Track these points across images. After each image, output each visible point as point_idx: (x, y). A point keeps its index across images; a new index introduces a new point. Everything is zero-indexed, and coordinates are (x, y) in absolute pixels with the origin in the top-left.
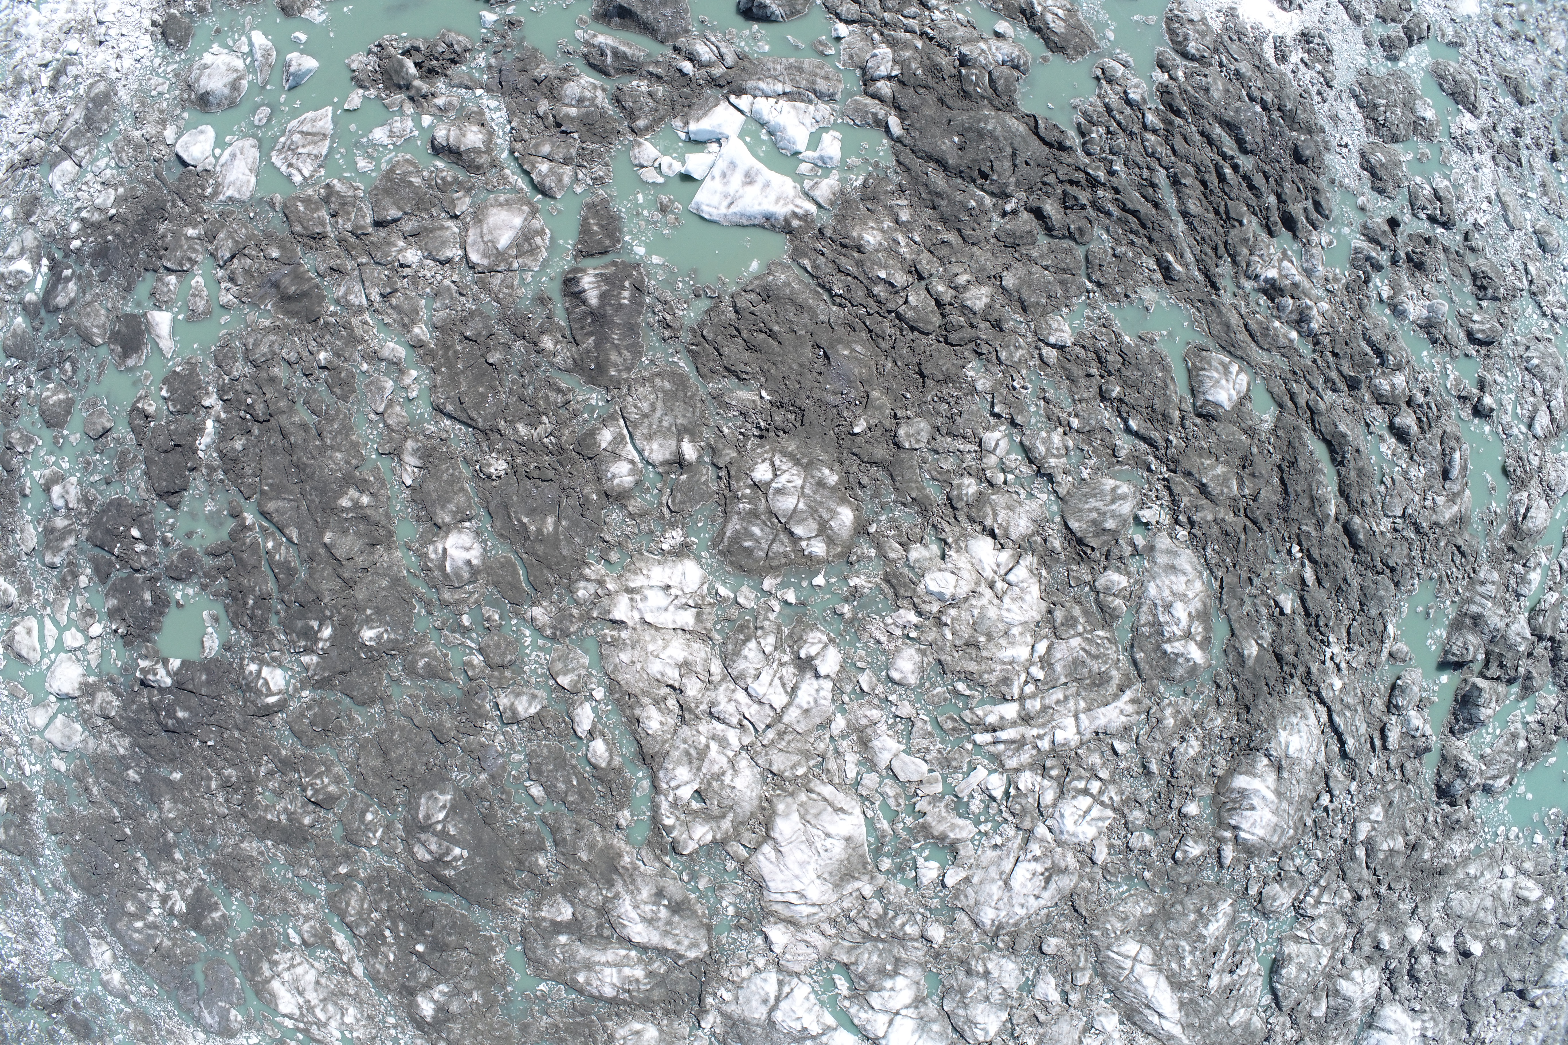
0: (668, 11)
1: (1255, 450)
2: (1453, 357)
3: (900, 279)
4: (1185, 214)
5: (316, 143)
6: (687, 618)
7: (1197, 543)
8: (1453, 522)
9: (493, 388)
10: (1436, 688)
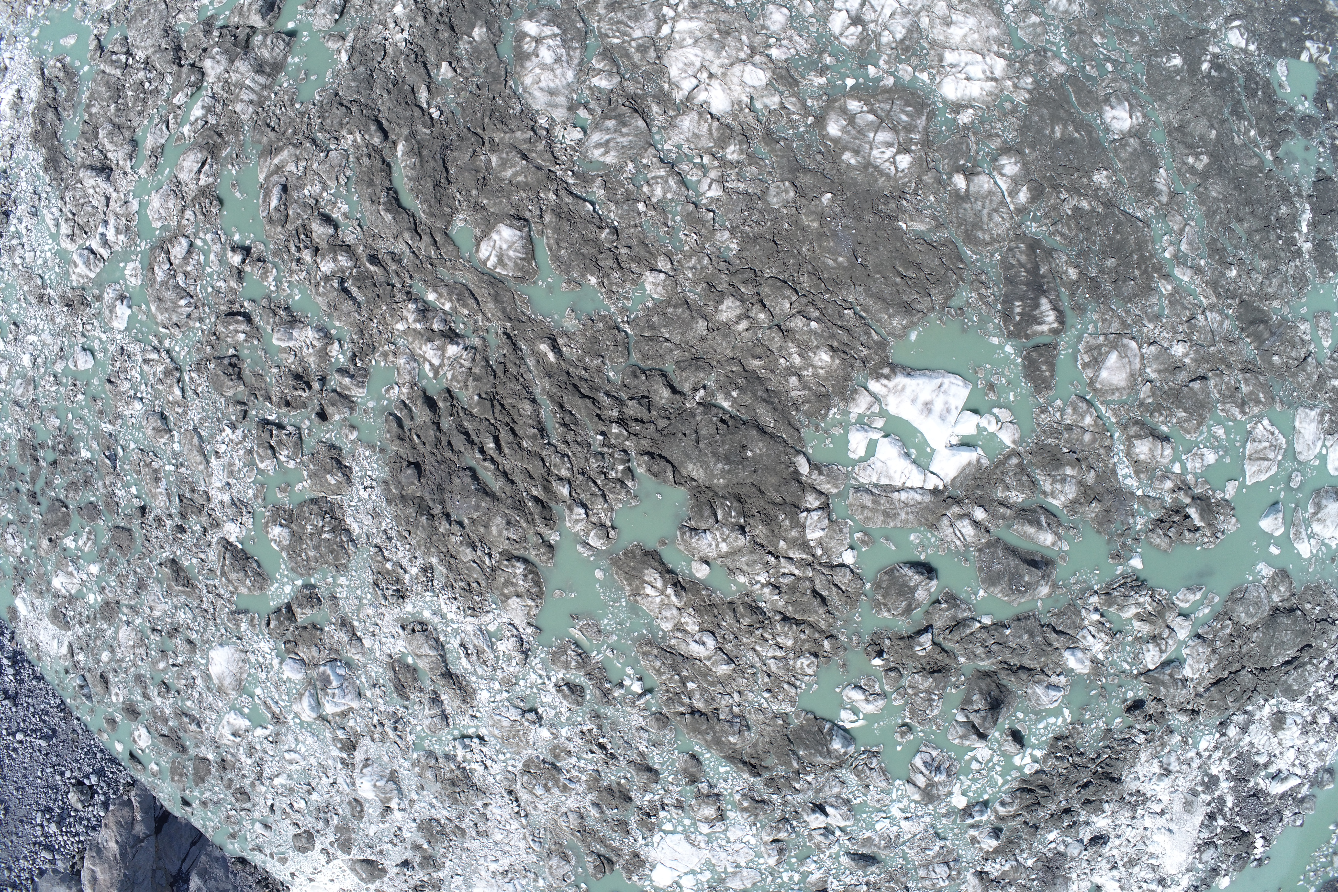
0: (997, 567)
1: (474, 192)
2: (268, 297)
3: (798, 323)
4: (534, 401)
5: (1256, 452)
6: (950, 57)
7: (528, 115)
8: (279, 150)
9: (1110, 238)
10: (299, 17)
